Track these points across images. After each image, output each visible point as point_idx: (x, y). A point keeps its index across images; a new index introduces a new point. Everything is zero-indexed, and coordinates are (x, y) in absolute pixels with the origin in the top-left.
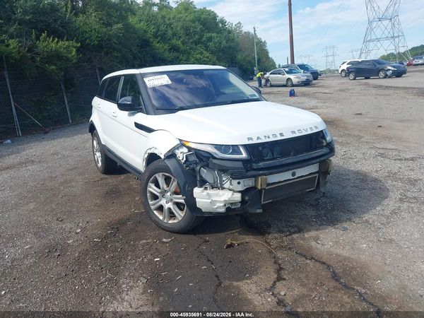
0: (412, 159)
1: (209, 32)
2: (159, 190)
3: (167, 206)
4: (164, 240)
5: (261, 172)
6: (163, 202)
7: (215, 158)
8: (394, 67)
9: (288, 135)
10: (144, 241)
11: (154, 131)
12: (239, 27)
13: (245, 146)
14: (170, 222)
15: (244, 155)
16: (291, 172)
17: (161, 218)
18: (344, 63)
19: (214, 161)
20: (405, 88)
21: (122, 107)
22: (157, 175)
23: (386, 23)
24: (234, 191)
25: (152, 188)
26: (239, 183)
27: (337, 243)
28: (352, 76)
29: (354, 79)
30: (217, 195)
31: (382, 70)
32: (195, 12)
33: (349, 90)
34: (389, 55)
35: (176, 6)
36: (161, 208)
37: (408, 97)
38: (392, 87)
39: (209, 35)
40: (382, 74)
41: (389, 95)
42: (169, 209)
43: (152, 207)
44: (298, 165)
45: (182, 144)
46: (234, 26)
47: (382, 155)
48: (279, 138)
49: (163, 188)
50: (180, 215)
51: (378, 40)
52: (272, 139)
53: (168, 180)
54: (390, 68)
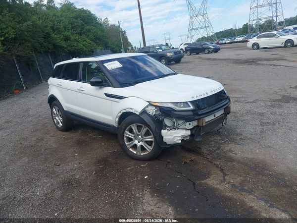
0: (254, 102)
1: (88, 26)
2: (133, 135)
3: (139, 144)
4: (142, 165)
5: (202, 116)
6: (136, 142)
7: (176, 111)
8: (213, 46)
9: (210, 94)
10: (129, 168)
11: (125, 98)
12: (107, 22)
13: (192, 102)
14: (142, 154)
15: (192, 107)
16: (213, 115)
17: (135, 153)
18: (182, 44)
19: (175, 112)
20: (225, 59)
21: (93, 84)
22: (131, 126)
23: (200, 17)
24: (187, 129)
25: (128, 134)
26: (190, 124)
27: (243, 152)
28: (188, 53)
29: (190, 55)
30: (176, 133)
31: (207, 48)
32: (76, 11)
33: (192, 62)
34: (203, 38)
35: (60, 6)
36: (135, 147)
37: (231, 65)
38: (216, 59)
39: (88, 27)
40: (206, 51)
41: (218, 64)
42: (142, 146)
43: (128, 147)
44: (216, 111)
45: (150, 104)
46: (103, 20)
47: (237, 101)
48: (206, 96)
49: (136, 133)
50: (149, 149)
51: (197, 28)
52: (203, 97)
53: (139, 128)
54: (211, 47)
